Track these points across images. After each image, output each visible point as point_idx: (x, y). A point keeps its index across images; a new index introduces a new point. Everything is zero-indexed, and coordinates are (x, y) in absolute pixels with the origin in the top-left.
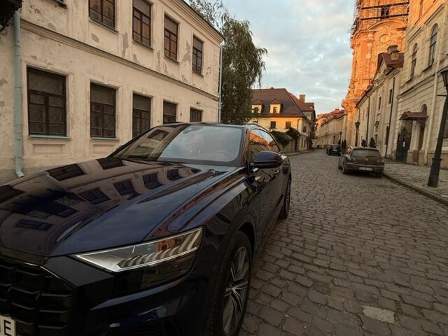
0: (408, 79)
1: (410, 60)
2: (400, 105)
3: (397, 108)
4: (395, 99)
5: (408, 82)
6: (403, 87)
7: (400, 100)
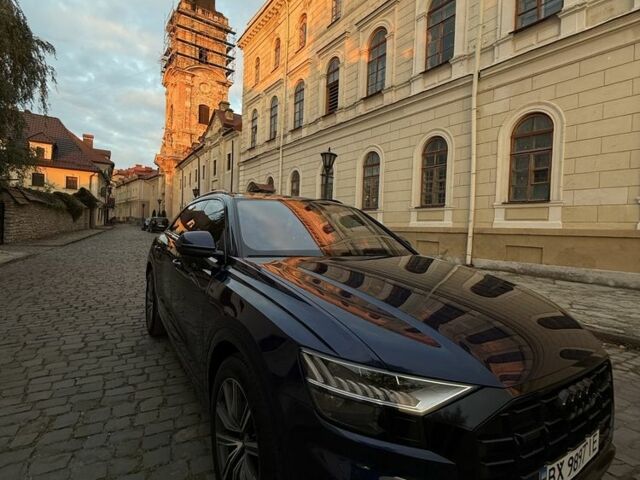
0: (249, 146)
1: (250, 126)
2: (241, 174)
3: (239, 176)
4: (235, 166)
5: (249, 150)
6: (244, 153)
7: (242, 168)
